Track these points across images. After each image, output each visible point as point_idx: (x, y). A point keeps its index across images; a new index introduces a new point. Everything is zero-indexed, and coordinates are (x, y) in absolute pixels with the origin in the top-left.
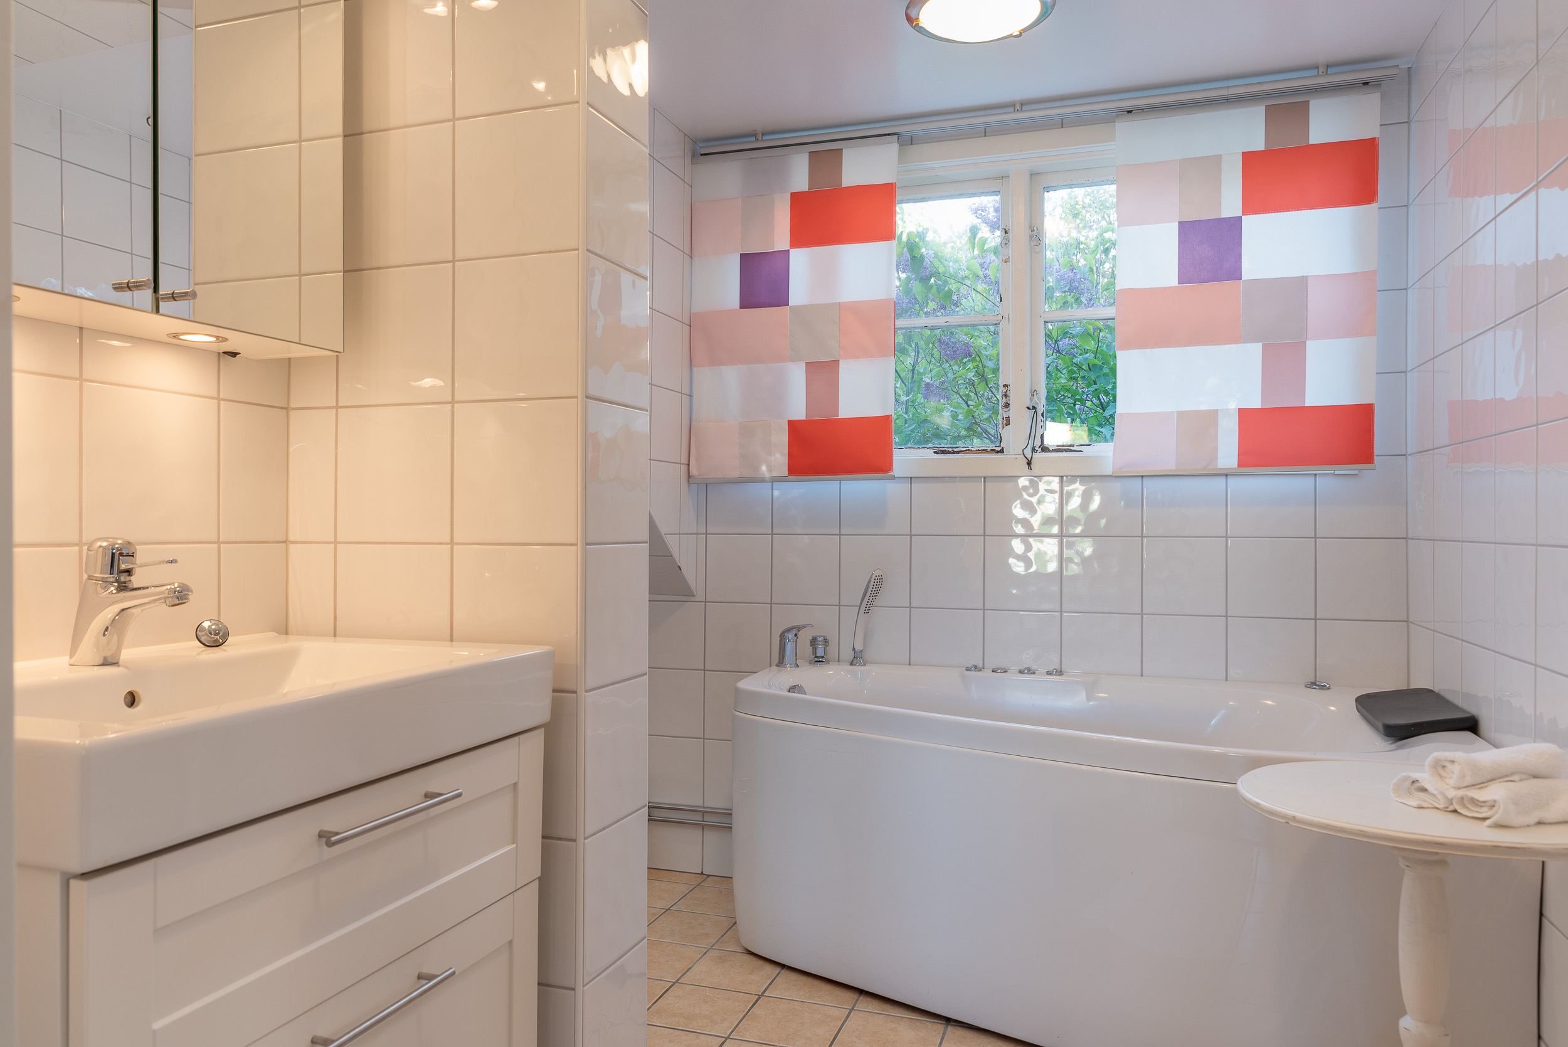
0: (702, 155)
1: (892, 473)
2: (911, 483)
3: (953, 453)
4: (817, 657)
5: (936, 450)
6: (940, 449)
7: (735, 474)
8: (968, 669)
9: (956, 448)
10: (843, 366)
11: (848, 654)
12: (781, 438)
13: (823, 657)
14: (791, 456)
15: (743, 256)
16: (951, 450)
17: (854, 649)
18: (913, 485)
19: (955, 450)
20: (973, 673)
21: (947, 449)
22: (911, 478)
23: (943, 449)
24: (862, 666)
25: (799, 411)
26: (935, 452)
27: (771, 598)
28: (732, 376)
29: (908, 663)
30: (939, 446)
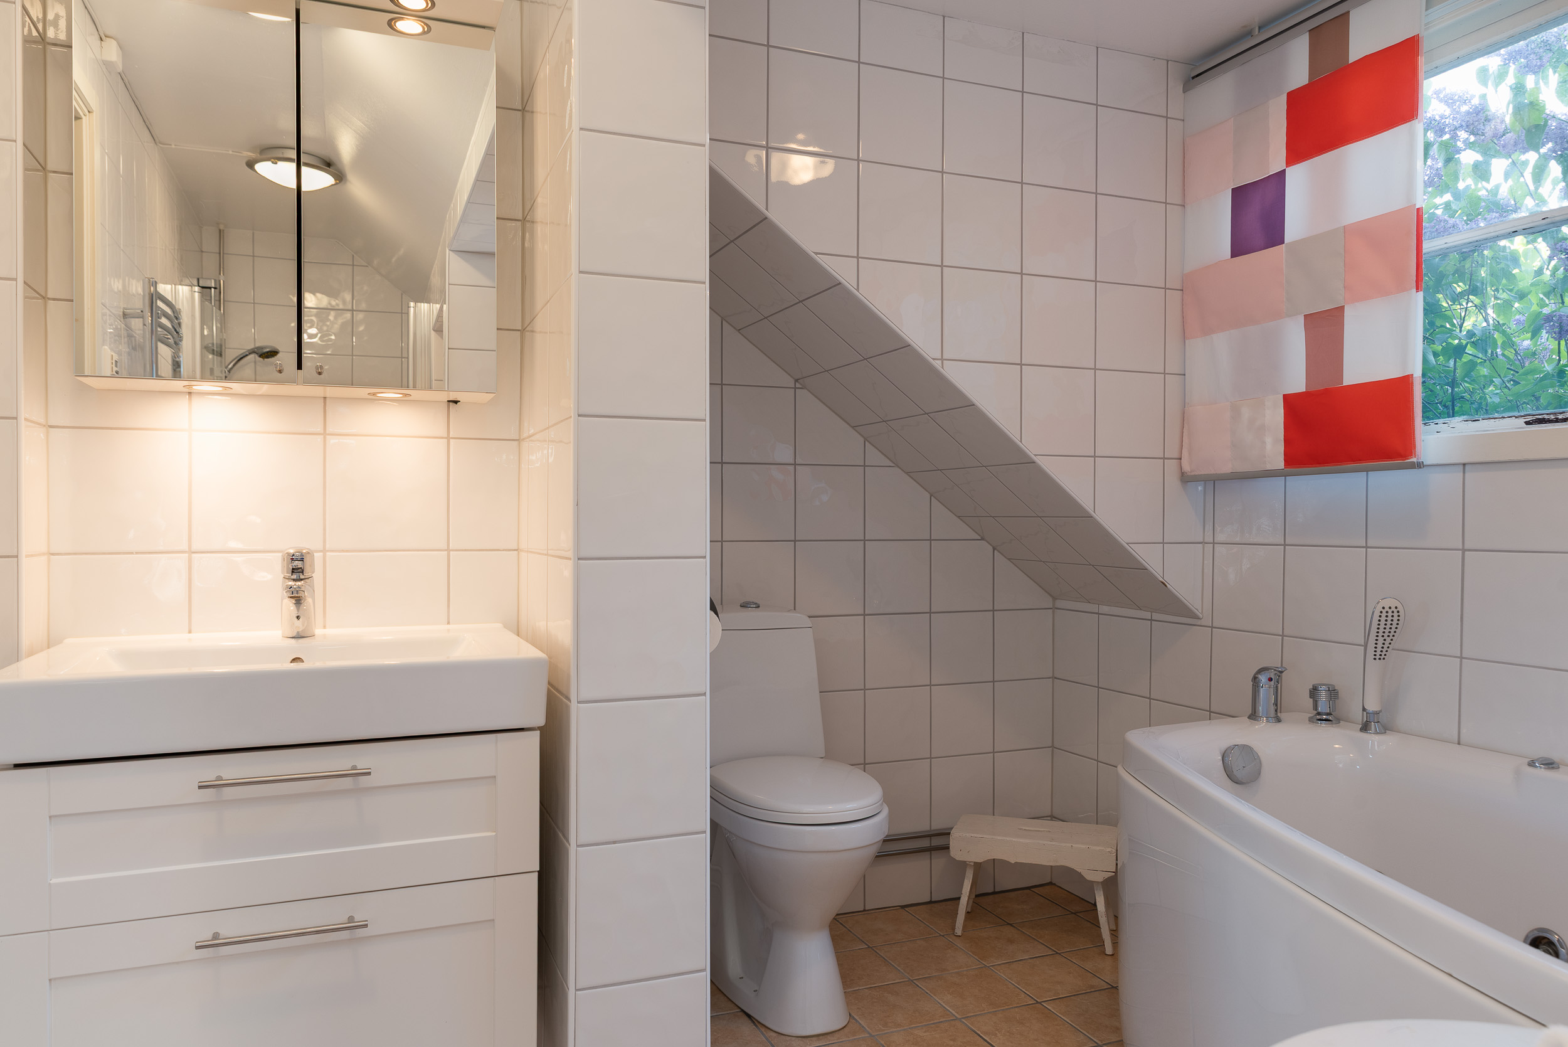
0: (1193, 78)
1: (1414, 460)
2: (1464, 472)
3: (1557, 421)
4: (1319, 714)
5: (1529, 419)
6: (1534, 418)
7: (1227, 468)
8: (1532, 764)
9: (1561, 413)
10: (1349, 314)
11: (1358, 716)
12: (1275, 417)
13: (1328, 714)
14: (1287, 441)
15: (1235, 191)
16: (1552, 417)
17: (1364, 709)
18: (1466, 475)
19: (1560, 417)
20: (1542, 772)
21: (1546, 417)
22: (1464, 465)
23: (1540, 417)
24: (1378, 733)
25: (1297, 383)
26: (1527, 423)
27: (1283, 629)
28: (1222, 343)
29: (1456, 740)
30: (1534, 413)
